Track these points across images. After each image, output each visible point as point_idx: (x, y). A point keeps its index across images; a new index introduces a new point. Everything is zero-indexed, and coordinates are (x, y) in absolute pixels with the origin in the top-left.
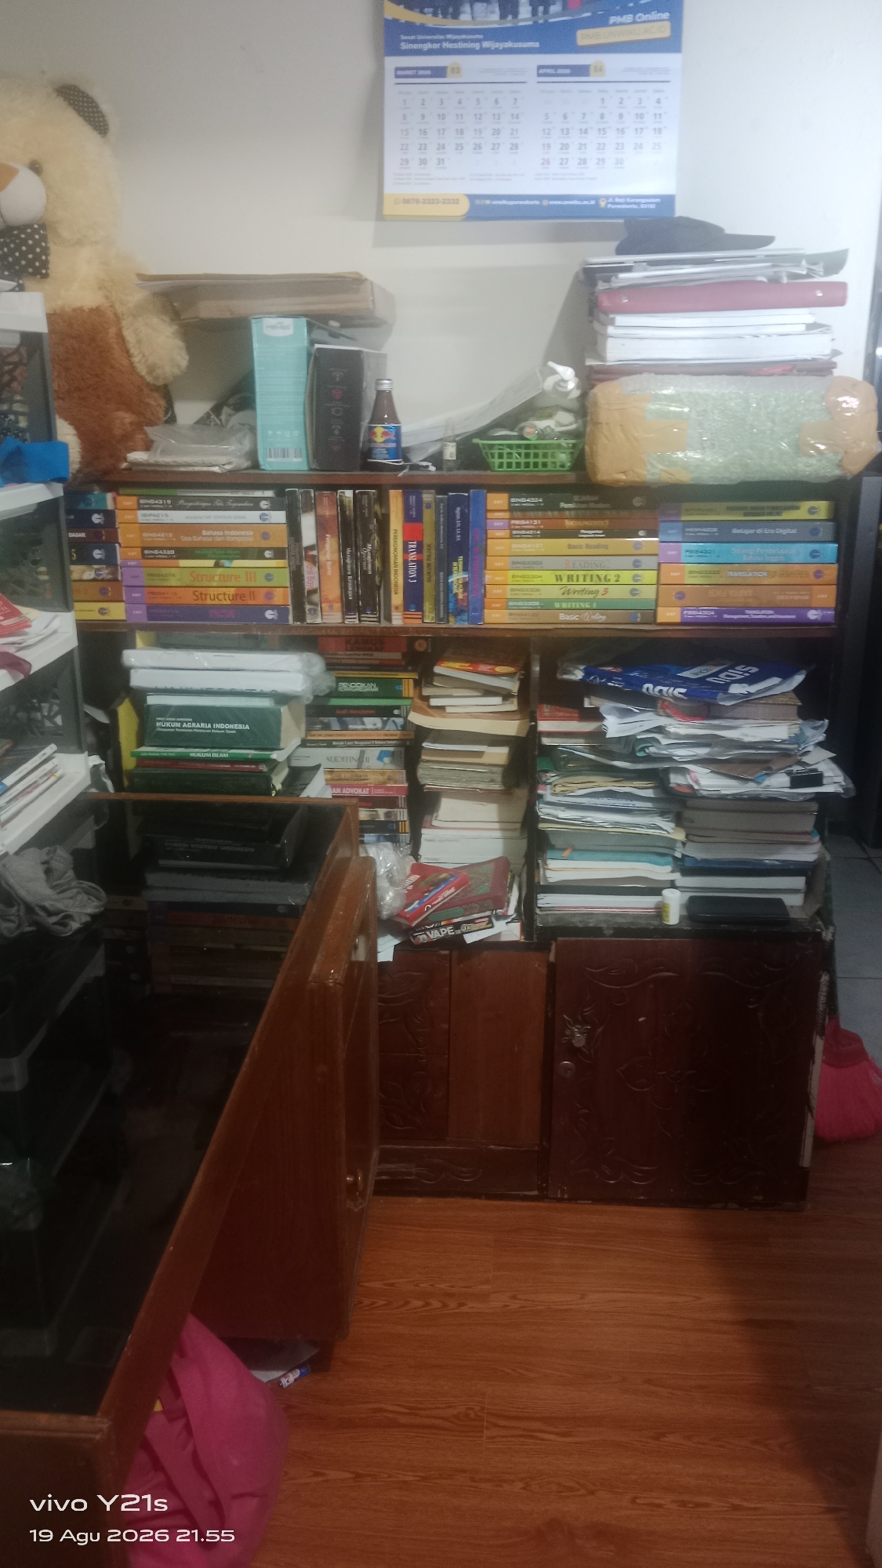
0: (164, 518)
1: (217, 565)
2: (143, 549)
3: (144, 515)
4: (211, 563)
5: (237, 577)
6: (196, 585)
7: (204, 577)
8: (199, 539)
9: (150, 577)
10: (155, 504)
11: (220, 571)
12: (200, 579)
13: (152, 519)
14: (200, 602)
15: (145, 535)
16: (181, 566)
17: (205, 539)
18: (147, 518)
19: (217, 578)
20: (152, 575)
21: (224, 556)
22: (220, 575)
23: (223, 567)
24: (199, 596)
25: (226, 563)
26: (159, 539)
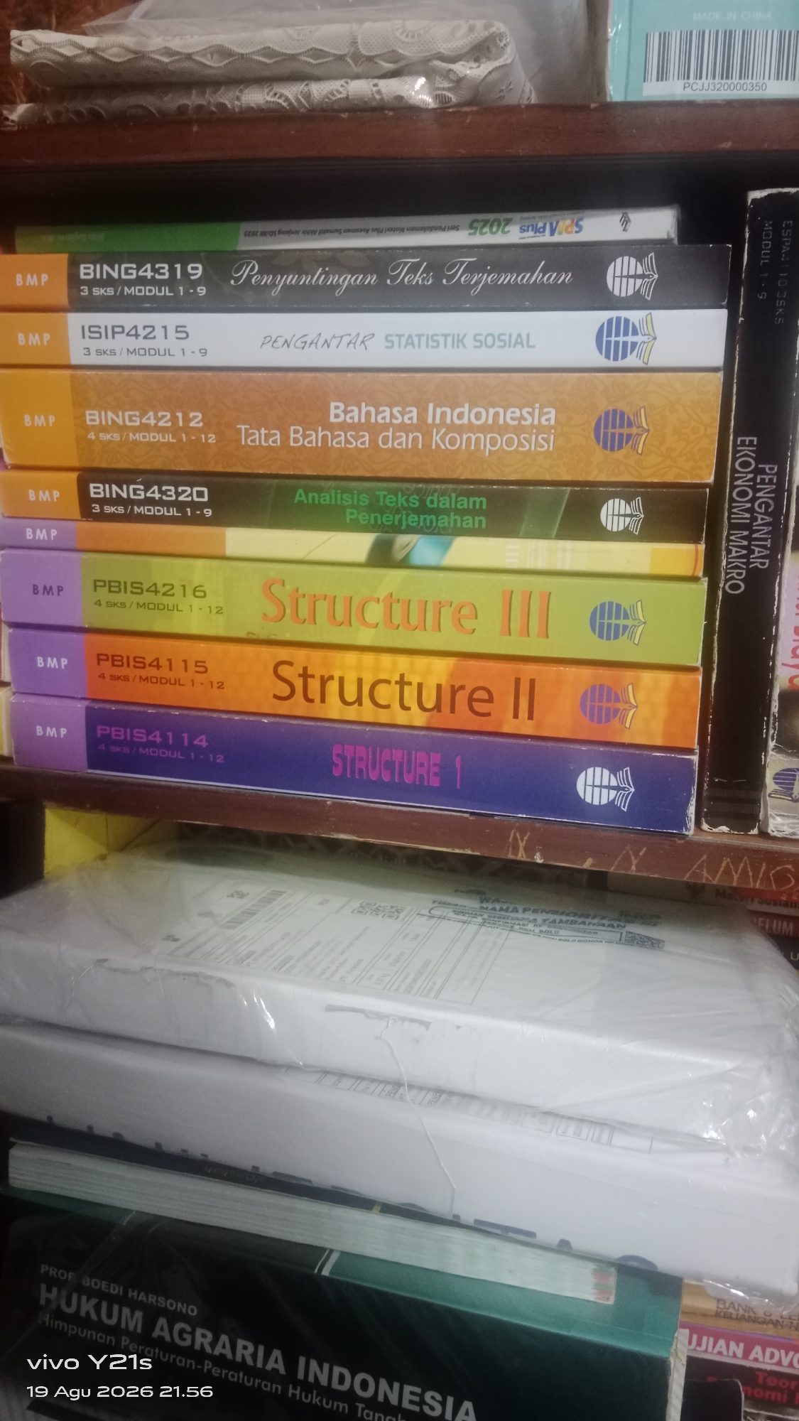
0: (173, 343)
1: (382, 556)
2: (87, 475)
3: (94, 332)
4: (357, 545)
5: (464, 614)
6: (288, 636)
7: (322, 607)
8: (315, 438)
9: (103, 593)
10: (141, 281)
11: (392, 579)
12: (304, 612)
13: (122, 351)
14: (298, 706)
15: (93, 417)
16: (229, 551)
17: (339, 441)
18: (104, 344)
19: (375, 613)
20: (113, 586)
21: (413, 519)
22: (390, 601)
23: (404, 564)
24: (298, 684)
25: (422, 548)
26: (152, 437)
